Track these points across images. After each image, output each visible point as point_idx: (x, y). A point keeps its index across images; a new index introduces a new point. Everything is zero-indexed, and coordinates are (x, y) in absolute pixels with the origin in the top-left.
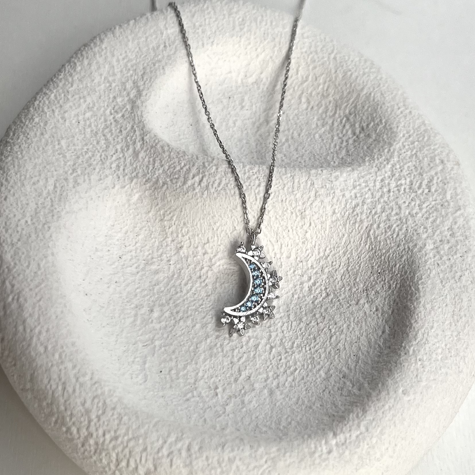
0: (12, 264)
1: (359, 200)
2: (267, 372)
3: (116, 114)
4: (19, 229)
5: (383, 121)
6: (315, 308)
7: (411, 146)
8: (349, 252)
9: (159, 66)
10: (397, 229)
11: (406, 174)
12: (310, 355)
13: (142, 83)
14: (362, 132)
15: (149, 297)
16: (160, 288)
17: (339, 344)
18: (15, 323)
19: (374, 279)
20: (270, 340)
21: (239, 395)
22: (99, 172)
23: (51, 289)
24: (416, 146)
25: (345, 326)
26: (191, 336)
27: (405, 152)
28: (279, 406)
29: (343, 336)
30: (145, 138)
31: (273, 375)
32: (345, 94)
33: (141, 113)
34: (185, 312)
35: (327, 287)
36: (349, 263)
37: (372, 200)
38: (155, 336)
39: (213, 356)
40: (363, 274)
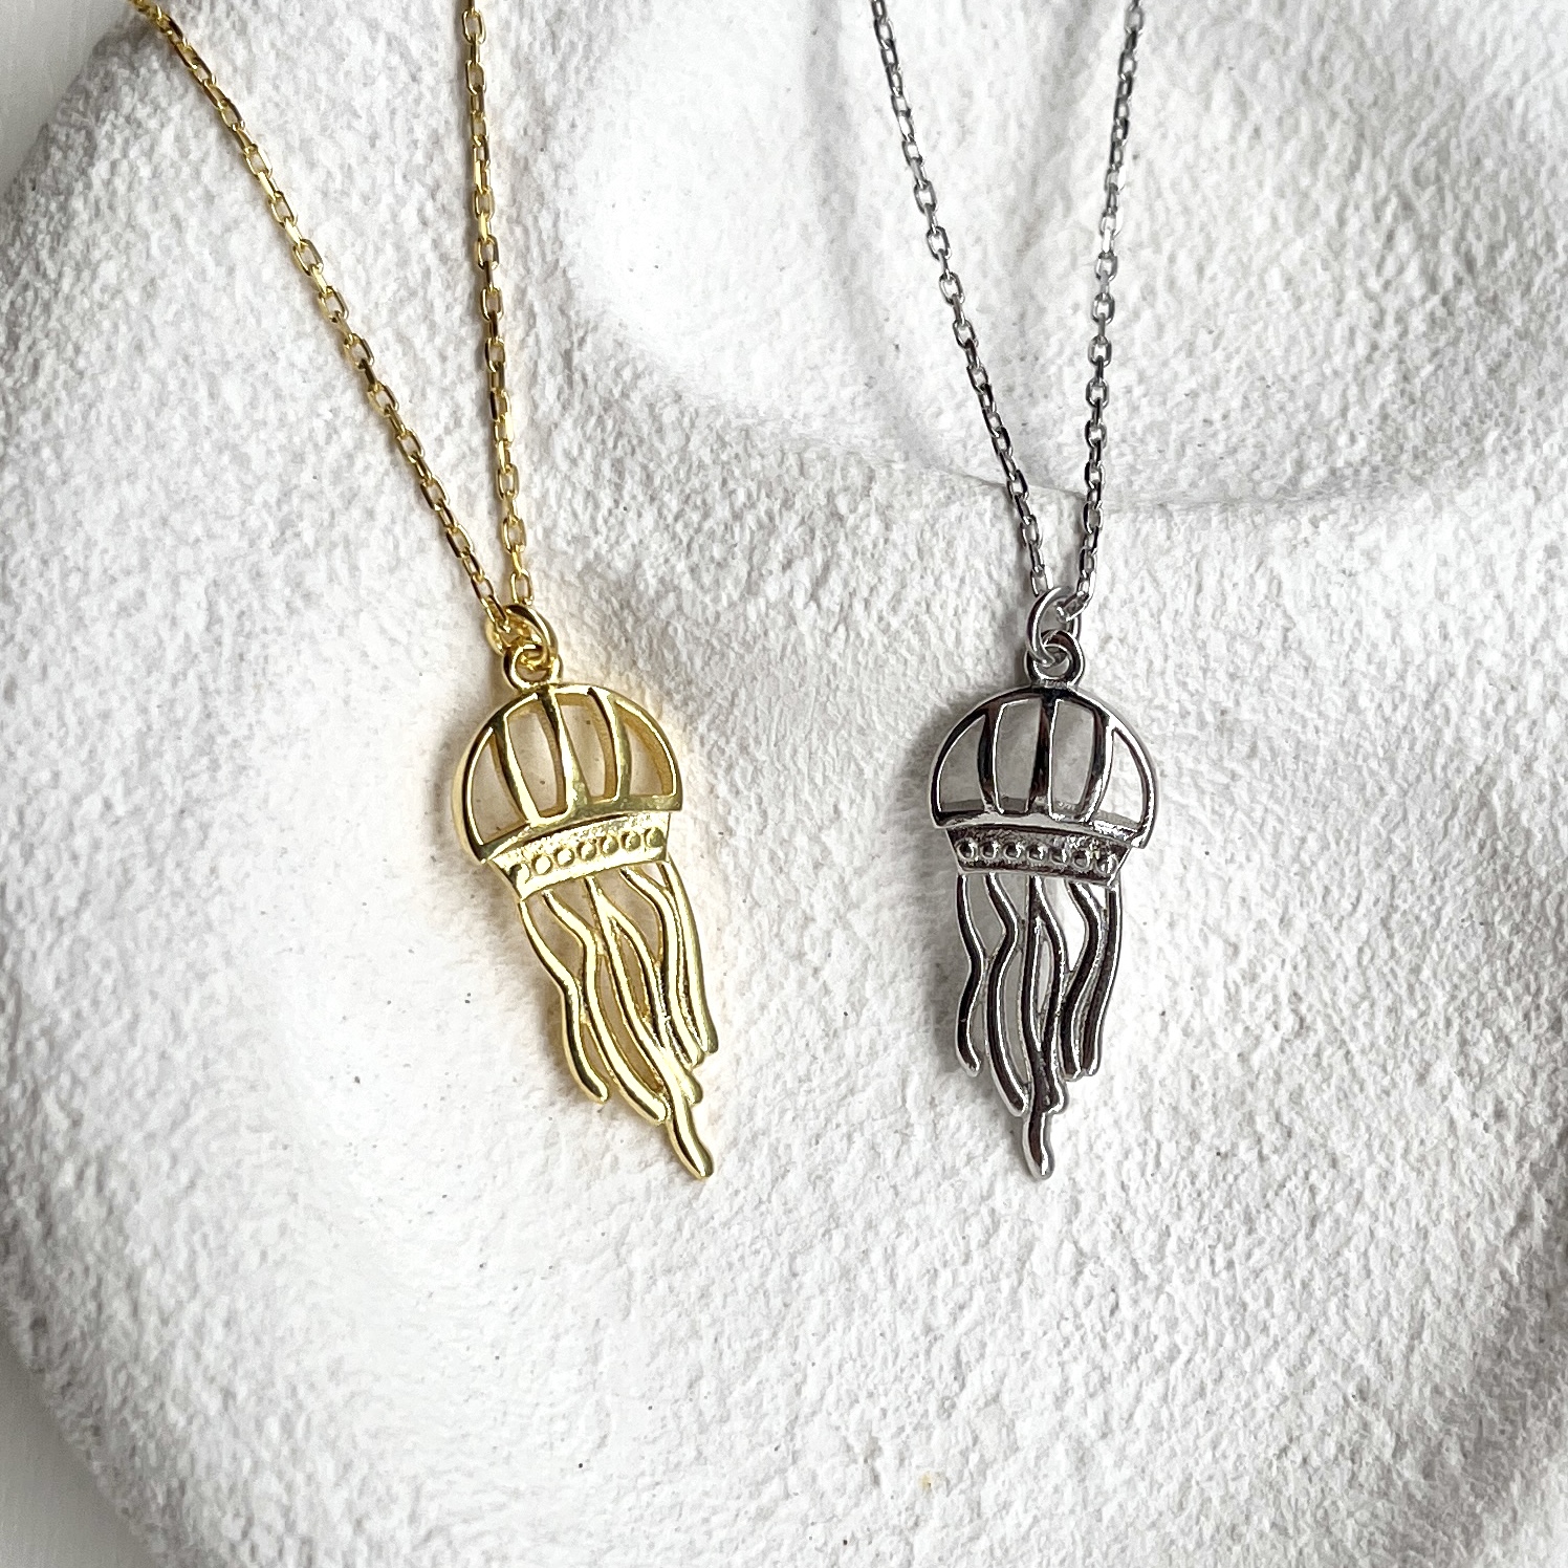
0: (66, 1016)
1: (1459, 650)
2: (1062, 1365)
4: (81, 842)
6: (1251, 1085)
8: (1397, 853)
12: (1230, 1291)
13: (553, 66)
14: (1468, 279)
17: (1346, 1253)
18: (93, 1282)
19: (1494, 977)
20: (1076, 1224)
21: (960, 1479)
22: (388, 531)
23: (234, 1129)
25: (1371, 1173)
28: (1112, 1523)
29: (1362, 1219)
30: (577, 357)
31: (1087, 1375)
33: (555, 225)
34: (744, 1118)
35: (1301, 992)
36: (1392, 897)
37: (1508, 648)
38: (626, 1230)
39: (856, 1306)
40: (1449, 949)
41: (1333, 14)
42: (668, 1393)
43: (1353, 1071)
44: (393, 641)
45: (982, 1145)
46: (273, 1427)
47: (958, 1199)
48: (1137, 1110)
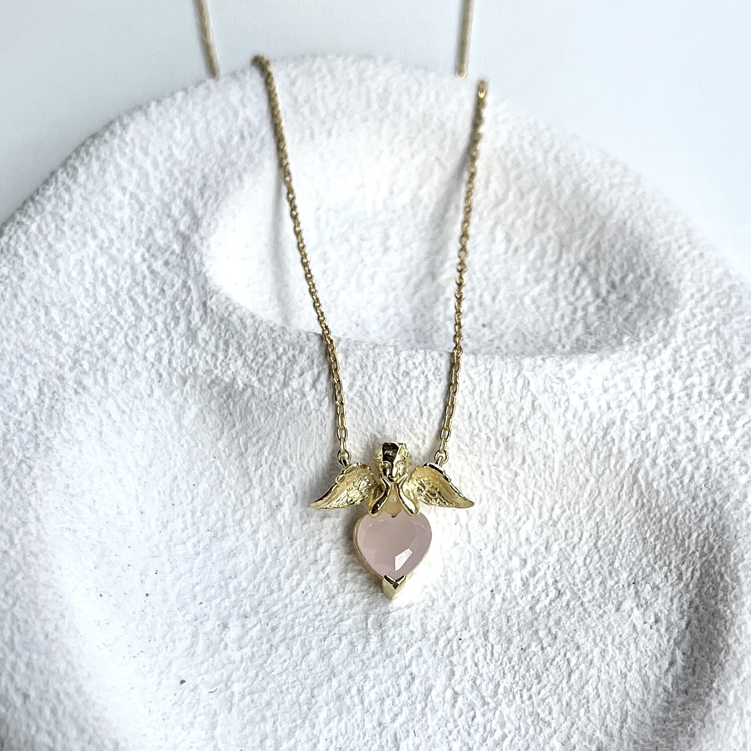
1: (617, 414)
2: (448, 742)
3: (152, 259)
5: (653, 270)
6: (536, 619)
7: (706, 316)
8: (598, 511)
9: (232, 174)
10: (689, 468)
11: (699, 366)
12: (531, 709)
13: (201, 203)
14: (612, 290)
15: (218, 600)
16: (240, 584)
17: (586, 687)
20: (453, 681)
22: (122, 367)
24: (716, 316)
25: (596, 651)
26: (301, 675)
27: (695, 327)
29: (593, 672)
30: (209, 303)
32: (578, 222)
33: (201, 258)
34: (289, 629)
35: (558, 579)
36: (598, 533)
37: (640, 413)
38: (231, 675)
39: (344, 712)
40: (627, 553)
41: (545, 197)
42: (250, 744)
43: (585, 610)
44: (123, 412)
45: (405, 645)
46: (47, 712)
47: (394, 667)
48: (481, 632)
